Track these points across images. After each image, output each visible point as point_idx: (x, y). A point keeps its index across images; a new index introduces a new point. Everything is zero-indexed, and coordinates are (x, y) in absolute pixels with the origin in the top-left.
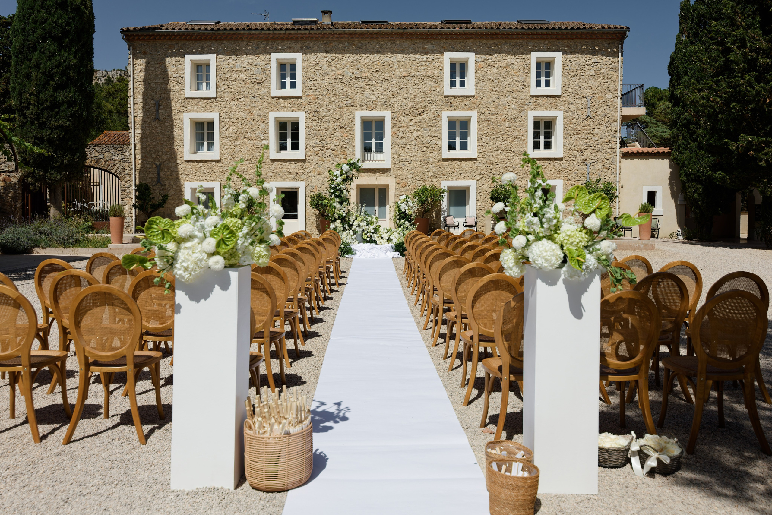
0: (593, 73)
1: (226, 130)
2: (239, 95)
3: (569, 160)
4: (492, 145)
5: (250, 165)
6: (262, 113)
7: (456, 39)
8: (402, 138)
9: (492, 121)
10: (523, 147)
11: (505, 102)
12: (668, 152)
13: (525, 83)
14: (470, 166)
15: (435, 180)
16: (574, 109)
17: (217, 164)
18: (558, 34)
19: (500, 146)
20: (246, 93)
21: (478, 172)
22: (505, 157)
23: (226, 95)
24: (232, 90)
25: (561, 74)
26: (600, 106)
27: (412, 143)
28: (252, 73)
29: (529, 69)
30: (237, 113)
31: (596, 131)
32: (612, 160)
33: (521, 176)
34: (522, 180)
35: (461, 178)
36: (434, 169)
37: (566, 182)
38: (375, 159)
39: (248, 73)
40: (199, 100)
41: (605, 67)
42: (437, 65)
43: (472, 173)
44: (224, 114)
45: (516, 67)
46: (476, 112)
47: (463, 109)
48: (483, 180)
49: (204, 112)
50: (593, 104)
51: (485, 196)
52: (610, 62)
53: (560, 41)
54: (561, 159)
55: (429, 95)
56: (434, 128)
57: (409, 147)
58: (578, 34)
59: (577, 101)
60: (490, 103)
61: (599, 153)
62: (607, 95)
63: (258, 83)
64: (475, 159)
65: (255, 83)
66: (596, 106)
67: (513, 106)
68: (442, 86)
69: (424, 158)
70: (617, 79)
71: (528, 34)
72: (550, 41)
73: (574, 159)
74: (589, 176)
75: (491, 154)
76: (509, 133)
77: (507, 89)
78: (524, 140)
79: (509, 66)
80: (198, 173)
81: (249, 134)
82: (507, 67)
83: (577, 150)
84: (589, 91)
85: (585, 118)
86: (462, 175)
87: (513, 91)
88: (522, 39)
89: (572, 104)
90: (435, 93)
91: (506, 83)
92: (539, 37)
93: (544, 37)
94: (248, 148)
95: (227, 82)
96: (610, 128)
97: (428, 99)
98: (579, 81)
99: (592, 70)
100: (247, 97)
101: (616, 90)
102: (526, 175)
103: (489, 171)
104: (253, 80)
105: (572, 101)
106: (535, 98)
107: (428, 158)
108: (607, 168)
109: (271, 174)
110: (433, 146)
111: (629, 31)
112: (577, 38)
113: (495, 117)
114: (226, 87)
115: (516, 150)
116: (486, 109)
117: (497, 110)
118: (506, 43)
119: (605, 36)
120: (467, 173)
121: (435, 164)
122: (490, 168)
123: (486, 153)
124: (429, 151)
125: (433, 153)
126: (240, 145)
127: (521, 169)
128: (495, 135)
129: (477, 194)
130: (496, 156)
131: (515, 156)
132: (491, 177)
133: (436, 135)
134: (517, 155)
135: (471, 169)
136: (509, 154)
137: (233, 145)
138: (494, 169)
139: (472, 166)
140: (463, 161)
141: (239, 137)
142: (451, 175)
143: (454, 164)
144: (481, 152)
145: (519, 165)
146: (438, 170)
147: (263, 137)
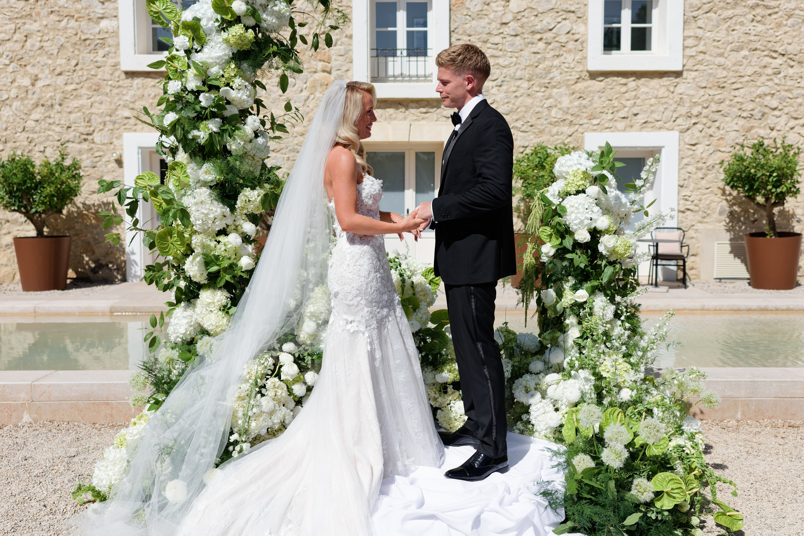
4: (722, 35)
5: (70, 88)
8: (480, 15)
14: (662, 92)
15: (567, 130)
19: (744, 38)
21: (683, 110)
22: (757, 69)
27: (506, 30)
35: (637, 126)
36: (566, 102)
38: (406, 72)
43: (668, 113)
48: (695, 130)
51: (700, 175)
57: (497, 39)
64: (678, 74)
69: (538, 71)
75: (721, 60)
86: (641, 118)
94: (63, 40)
103: (714, 107)
107: (549, 72)
109: (127, 113)
110: (563, 39)
115: (790, 49)
120: (652, 112)
121: (568, 86)
122: (717, 98)
123: (707, 57)
124: (552, 53)
125: (562, 58)
126: (39, 31)
127: (799, 100)
128: (733, 8)
129: (679, 170)
130: (734, 65)
131: (785, 66)
132: (717, 124)
133: (572, 9)
134: (792, 63)
135: (663, 100)
136: (770, 60)
137: (20, 33)
138: (727, 102)
139: (666, 94)
140: (643, 80)
141: (36, 10)
142: (610, 116)
143: (618, 88)
144: (694, 54)
145: (796, 92)
146: (576, 103)
147: (102, 11)
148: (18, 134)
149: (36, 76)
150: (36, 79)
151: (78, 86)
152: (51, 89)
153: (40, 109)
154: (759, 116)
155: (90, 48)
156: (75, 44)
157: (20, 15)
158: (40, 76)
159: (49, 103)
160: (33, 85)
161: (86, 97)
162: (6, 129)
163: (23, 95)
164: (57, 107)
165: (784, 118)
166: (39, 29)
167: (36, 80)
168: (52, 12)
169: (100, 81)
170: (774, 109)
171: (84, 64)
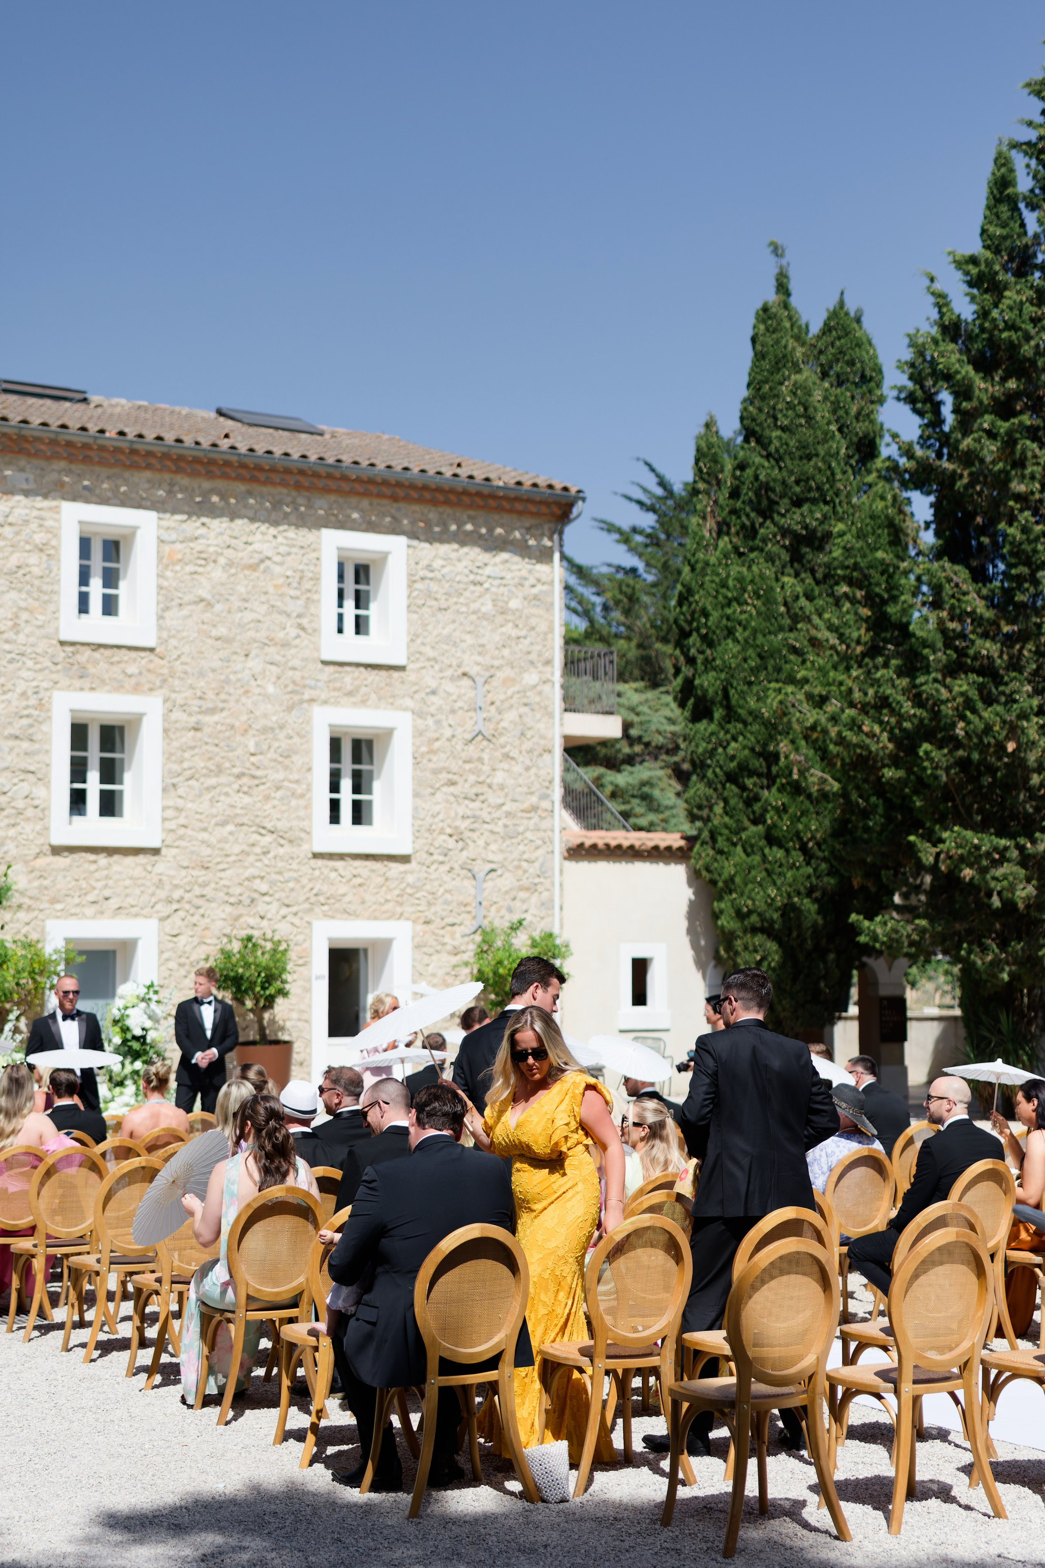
0: (487, 607)
3: (427, 863)
4: (205, 806)
7: (100, 463)
9: (207, 730)
10: (299, 818)
11: (246, 676)
12: (680, 849)
13: (304, 621)
14: (138, 872)
15: (23, 917)
16: (440, 709)
18: (399, 484)
19: (229, 812)
21: (162, 894)
22: (244, 847)
25: (404, 602)
26: (506, 705)
29: (316, 579)
31: (499, 778)
32: (542, 865)
33: (294, 909)
34: (296, 921)
35: (109, 913)
36: (24, 882)
37: (420, 927)
41: (520, 595)
42: (39, 538)
43: (145, 898)
45: (277, 569)
46: (160, 700)
47: (119, 688)
48: (176, 919)
50: (490, 697)
51: (183, 972)
52: (532, 581)
53: (402, 505)
54: (405, 859)
55: (10, 635)
56: (25, 745)
58: (452, 491)
59: (449, 687)
60: (201, 674)
61: (508, 842)
62: (526, 676)
64: (156, 851)
66: (498, 703)
67: (271, 689)
68: (52, 607)
70: (551, 629)
71: (316, 475)
72: (376, 501)
73: (441, 858)
74: (483, 912)
75: (204, 836)
76: (259, 773)
77: (252, 633)
78: (302, 796)
79: (258, 565)
82: (253, 567)
83: (449, 831)
84: (480, 659)
85: (469, 736)
86: (113, 903)
87: (270, 641)
88: (298, 487)
89: (434, 693)
90: (28, 629)
91: (248, 616)
92: (346, 486)
93: (359, 487)
96: (533, 771)
97: (7, 647)
98: (452, 626)
99: (487, 599)
101: (548, 662)
102: (306, 906)
103: (197, 891)
105: (433, 684)
106: (331, 669)
108: (528, 889)
110: (20, 804)
111: (584, 499)
112: (447, 503)
113: (216, 718)
115: (280, 825)
116: (189, 693)
117: (223, 696)
118: (250, 493)
119: (518, 506)
120: (127, 895)
121: (26, 862)
122: (200, 880)
123: (189, 832)
124: (6, 821)
125: (19, 828)
127: (291, 885)
128: (216, 776)
129: (160, 965)
130: (219, 841)
131: (274, 845)
132: (201, 911)
133: (32, 768)
134: (282, 841)
135: (140, 882)
136: (258, 837)
138: (213, 885)
139: (144, 874)
140: (116, 857)
142: (77, 900)
143: (86, 865)
144: (174, 827)
145: (287, 875)
146: (36, 884)
154: (247, 902)
165: (275, 906)
170: (264, 894)
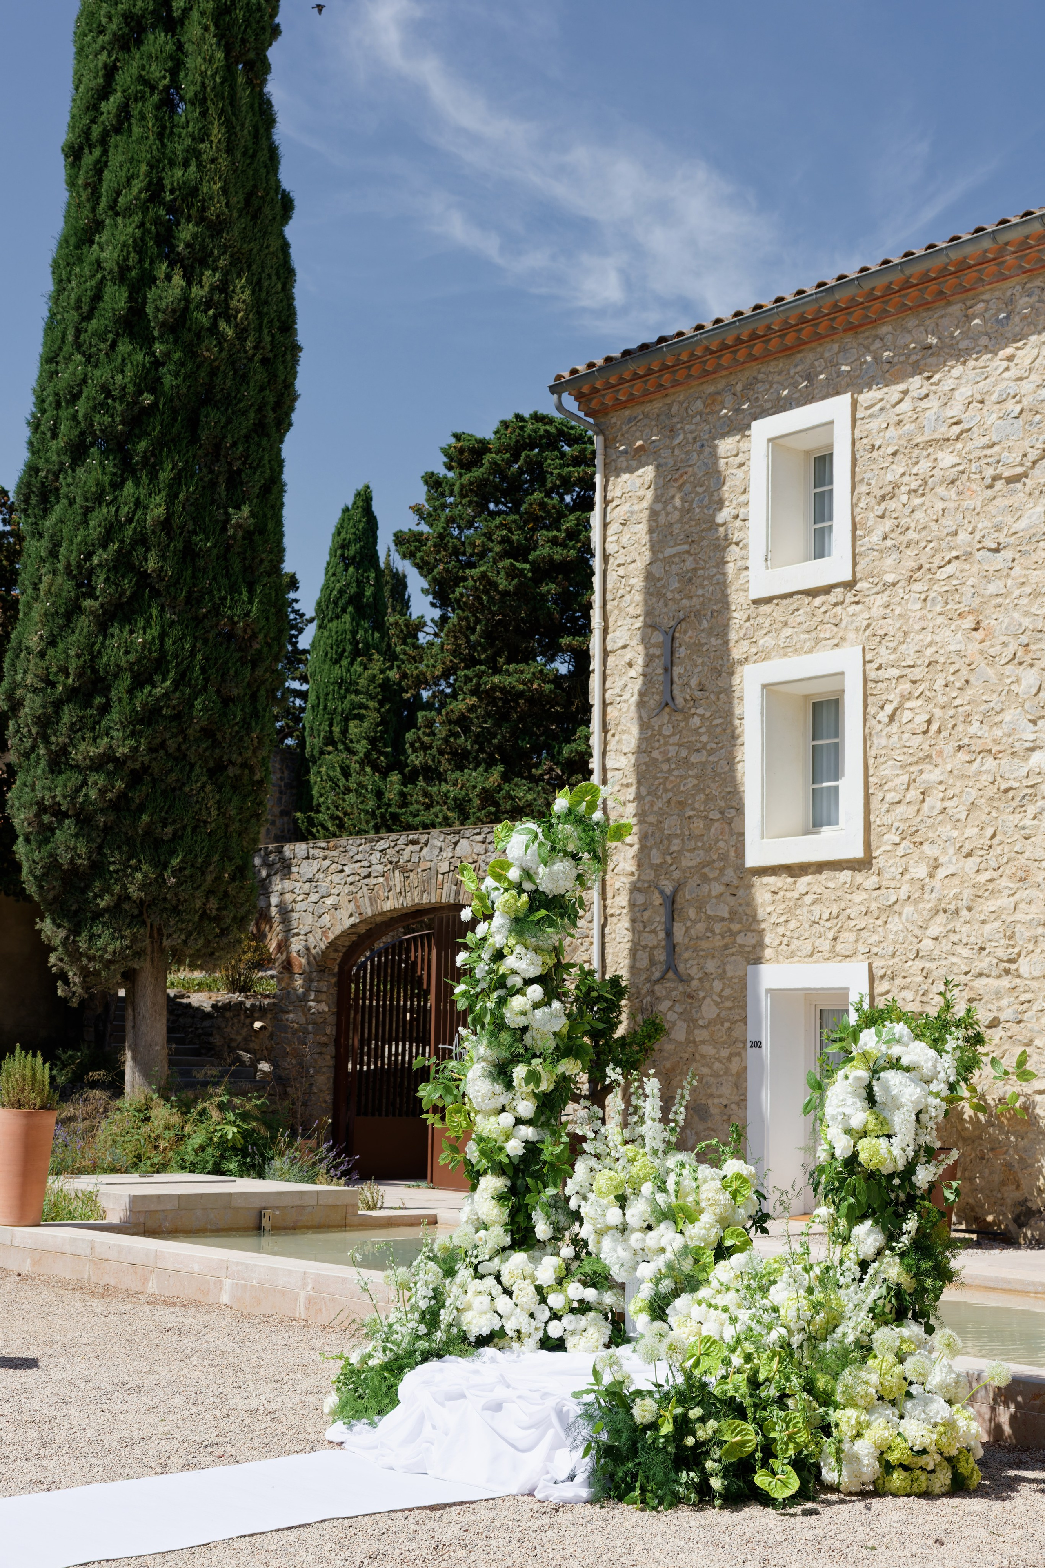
1: (892, 718)
2: (936, 551)
5: (983, 877)
6: (1027, 622)
17: (859, 877)
20: (963, 536)
23: (889, 562)
24: (912, 535)
28: (984, 441)
30: (929, 639)
39: (969, 446)
40: (794, 603)
44: (883, 650)
49: (810, 651)
63: (1010, 480)
65: (999, 484)
80: (792, 925)
81: (975, 728)
95: (892, 505)
100: (968, 556)
104: (989, 472)
114: (888, 524)
126: (941, 783)
137: (916, 789)
141: (937, 747)
147: (1032, 737)
148: (910, 963)
149: (936, 860)
150: (936, 865)
151: (995, 875)
152: (956, 881)
153: (941, 918)
155: (1014, 804)
156: (992, 799)
157: (915, 759)
158: (941, 860)
159: (952, 907)
160: (931, 876)
161: (1007, 892)
162: (893, 955)
163: (916, 895)
164: (964, 913)
166: (941, 778)
167: (936, 868)
168: (960, 747)
169: (1028, 863)
171: (1005, 833)
